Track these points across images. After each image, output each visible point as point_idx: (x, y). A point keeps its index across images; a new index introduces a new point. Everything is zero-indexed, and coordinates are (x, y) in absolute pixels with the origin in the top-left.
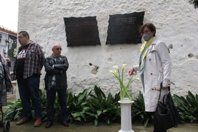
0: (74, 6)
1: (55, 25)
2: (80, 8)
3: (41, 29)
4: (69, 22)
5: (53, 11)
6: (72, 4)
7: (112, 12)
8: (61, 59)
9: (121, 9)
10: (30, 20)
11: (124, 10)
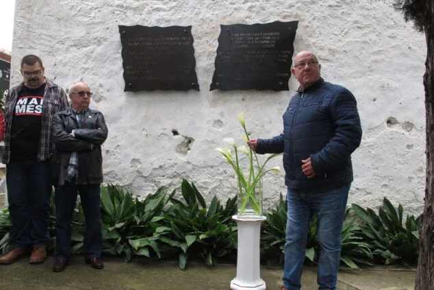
1: (99, 42)
2: (156, 6)
3: (68, 49)
4: (130, 36)
5: (96, 9)
7: (227, 19)
8: (90, 117)
9: (247, 13)
10: (42, 26)
11: (253, 15)
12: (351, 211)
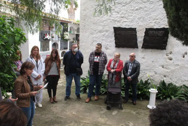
0: (120, 18)
1: (107, 31)
2: (125, 20)
3: (97, 33)
4: (117, 30)
5: (106, 20)
6: (119, 17)
7: (148, 26)
9: (154, 24)
10: (89, 25)
11: (156, 24)
12: (183, 86)
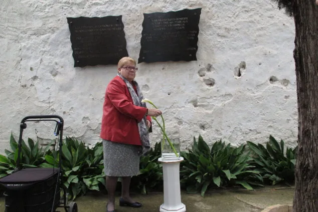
1: (53, 30)
2: (94, 2)
3: (29, 37)
4: (76, 25)
5: (49, 5)
7: (148, 9)
9: (163, 4)
10: (8, 21)
11: (168, 5)
12: (247, 146)
